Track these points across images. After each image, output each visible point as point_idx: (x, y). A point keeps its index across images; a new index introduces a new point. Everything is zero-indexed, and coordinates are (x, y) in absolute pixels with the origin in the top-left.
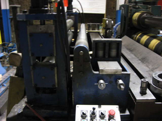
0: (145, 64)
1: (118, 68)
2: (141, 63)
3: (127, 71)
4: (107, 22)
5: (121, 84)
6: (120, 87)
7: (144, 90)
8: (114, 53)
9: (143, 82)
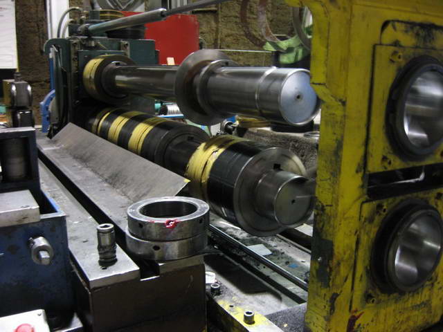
0: (118, 188)
1: (28, 206)
2: (107, 189)
3: (58, 210)
4: (14, 88)
5: (40, 247)
6: (39, 257)
7: (107, 252)
8: (17, 168)
9: (103, 233)
